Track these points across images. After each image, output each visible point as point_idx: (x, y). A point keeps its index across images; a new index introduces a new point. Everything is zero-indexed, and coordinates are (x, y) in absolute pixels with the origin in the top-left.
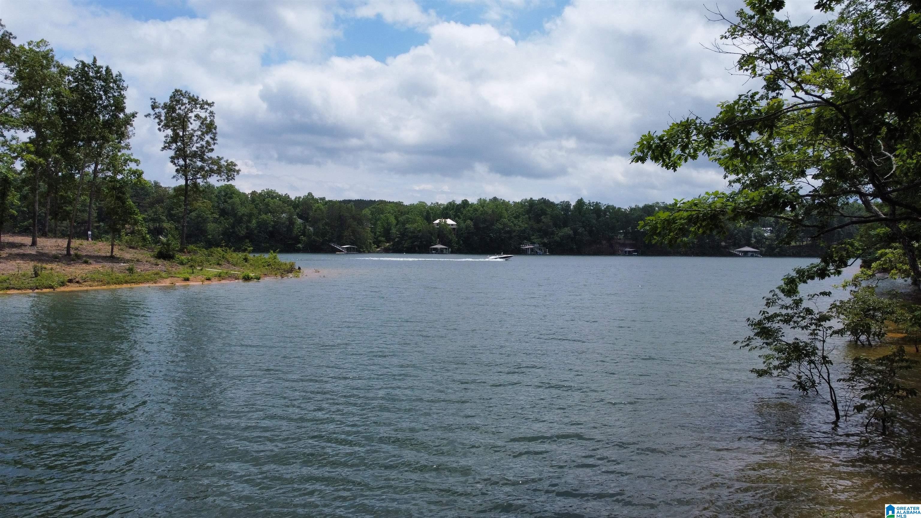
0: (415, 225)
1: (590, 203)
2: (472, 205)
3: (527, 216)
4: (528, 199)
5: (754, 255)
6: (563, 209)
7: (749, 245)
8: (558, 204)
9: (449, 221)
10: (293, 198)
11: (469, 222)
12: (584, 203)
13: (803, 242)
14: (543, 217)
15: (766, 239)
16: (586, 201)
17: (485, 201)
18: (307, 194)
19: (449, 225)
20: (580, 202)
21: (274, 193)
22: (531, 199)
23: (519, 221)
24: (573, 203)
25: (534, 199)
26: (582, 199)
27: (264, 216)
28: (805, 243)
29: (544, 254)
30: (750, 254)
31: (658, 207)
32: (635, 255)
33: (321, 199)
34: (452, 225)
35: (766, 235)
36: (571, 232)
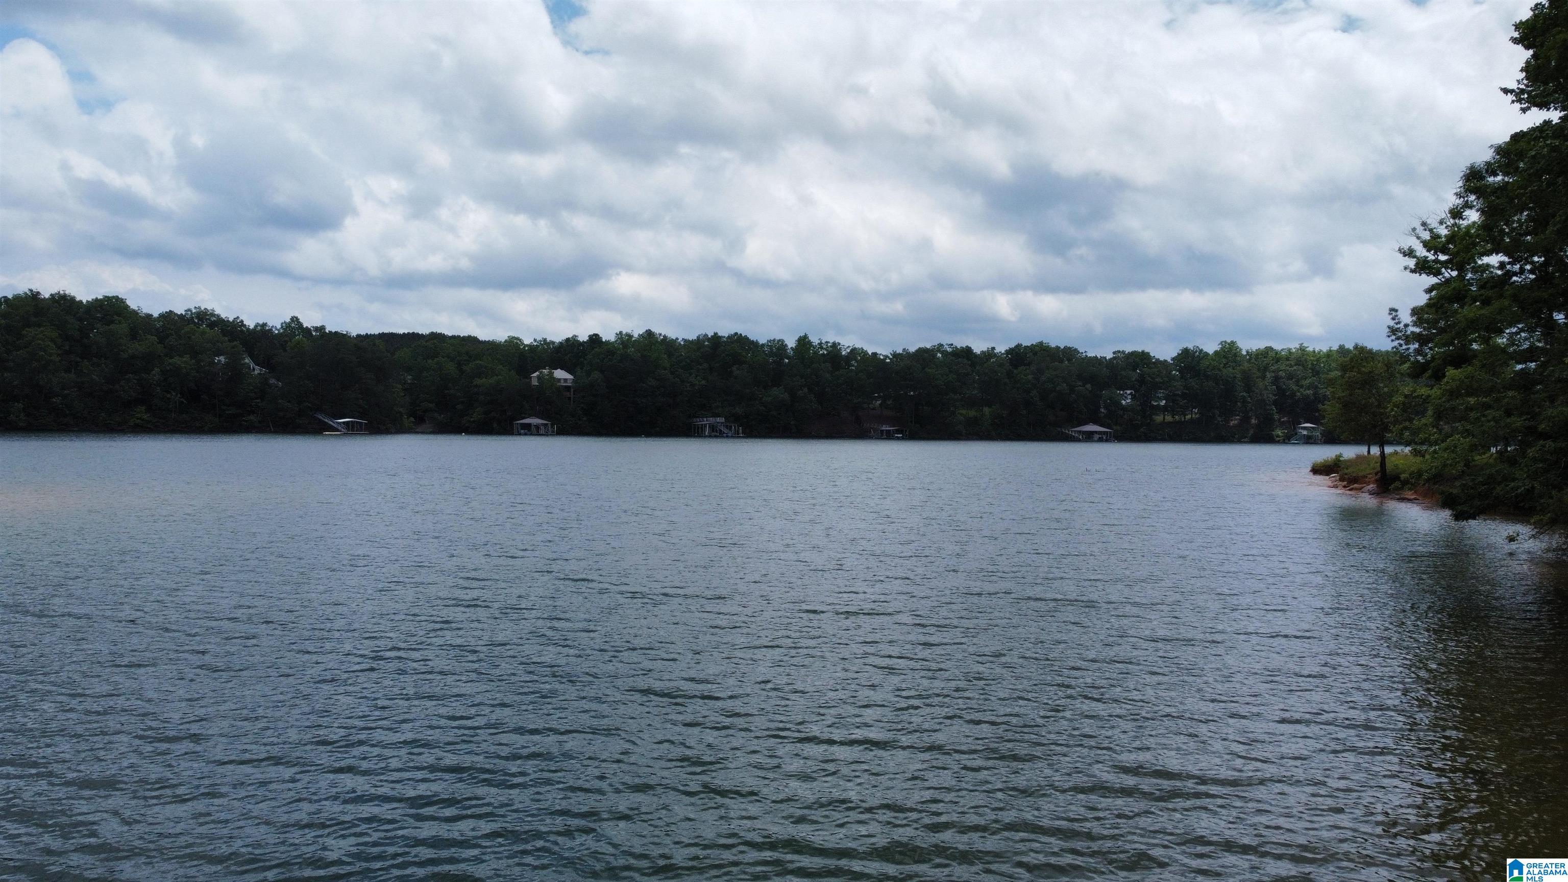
0: (492, 381)
1: (820, 344)
2: (607, 343)
3: (705, 365)
4: (710, 334)
5: (1104, 438)
6: (771, 354)
7: (1096, 422)
8: (763, 345)
9: (560, 374)
10: (252, 327)
11: (596, 375)
12: (810, 343)
13: (1185, 415)
14: (734, 368)
15: (1124, 409)
16: (815, 340)
17: (630, 336)
18: (288, 320)
19: (559, 380)
20: (803, 342)
21: (213, 315)
22: (716, 334)
23: (691, 374)
24: (791, 343)
25: (720, 334)
26: (806, 337)
27: (176, 360)
28: (1188, 417)
29: (736, 436)
30: (1096, 437)
31: (943, 352)
32: (898, 438)
33: (317, 329)
34: (566, 380)
35: (1124, 402)
36: (786, 396)
